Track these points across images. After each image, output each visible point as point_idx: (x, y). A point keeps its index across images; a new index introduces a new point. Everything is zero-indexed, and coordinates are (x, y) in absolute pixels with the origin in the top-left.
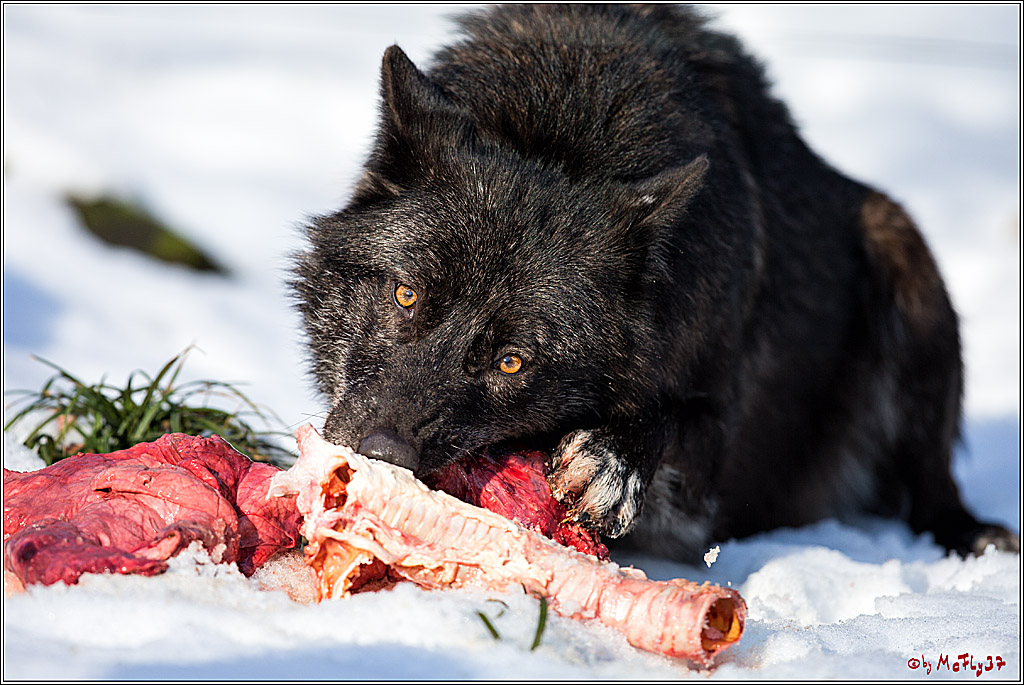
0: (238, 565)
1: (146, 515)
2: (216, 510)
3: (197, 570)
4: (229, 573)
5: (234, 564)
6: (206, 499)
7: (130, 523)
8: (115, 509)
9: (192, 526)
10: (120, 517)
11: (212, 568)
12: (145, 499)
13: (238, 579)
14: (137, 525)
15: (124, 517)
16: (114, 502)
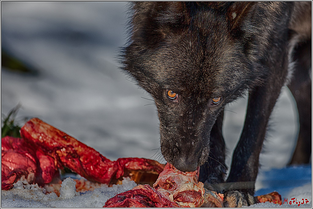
0: (38, 184)
1: (5, 168)
2: (27, 163)
3: (24, 187)
4: (35, 187)
5: (37, 184)
6: (23, 160)
9: (19, 170)
11: (29, 186)
13: (38, 189)
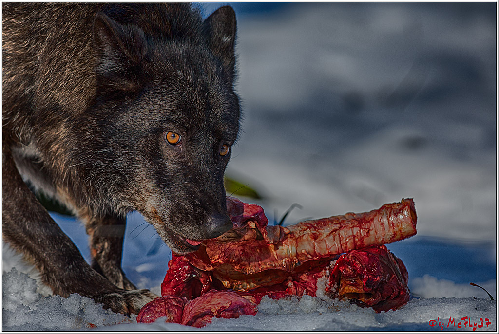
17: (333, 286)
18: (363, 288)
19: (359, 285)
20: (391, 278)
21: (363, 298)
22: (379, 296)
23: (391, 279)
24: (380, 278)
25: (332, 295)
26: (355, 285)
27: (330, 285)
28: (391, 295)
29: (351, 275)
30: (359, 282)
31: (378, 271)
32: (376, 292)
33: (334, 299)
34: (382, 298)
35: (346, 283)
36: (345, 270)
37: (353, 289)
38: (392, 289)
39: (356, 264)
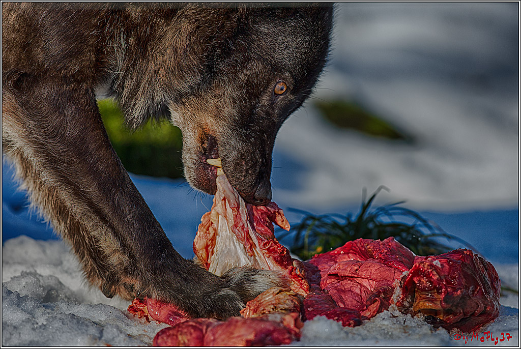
1: (362, 289)
3: (393, 320)
7: (354, 294)
8: (345, 287)
10: (348, 291)
11: (401, 318)
12: (359, 280)
14: (358, 294)
15: (350, 291)
16: (344, 282)
17: (406, 300)
18: (441, 304)
19: (436, 300)
20: (476, 290)
21: (442, 315)
22: (460, 313)
23: (476, 293)
24: (461, 292)
25: (405, 310)
26: (432, 300)
27: (403, 299)
28: (475, 312)
29: (427, 287)
30: (436, 296)
31: (460, 284)
32: (457, 308)
33: (406, 315)
34: (465, 315)
35: (421, 297)
36: (420, 281)
37: (429, 305)
38: (477, 304)
39: (433, 275)
